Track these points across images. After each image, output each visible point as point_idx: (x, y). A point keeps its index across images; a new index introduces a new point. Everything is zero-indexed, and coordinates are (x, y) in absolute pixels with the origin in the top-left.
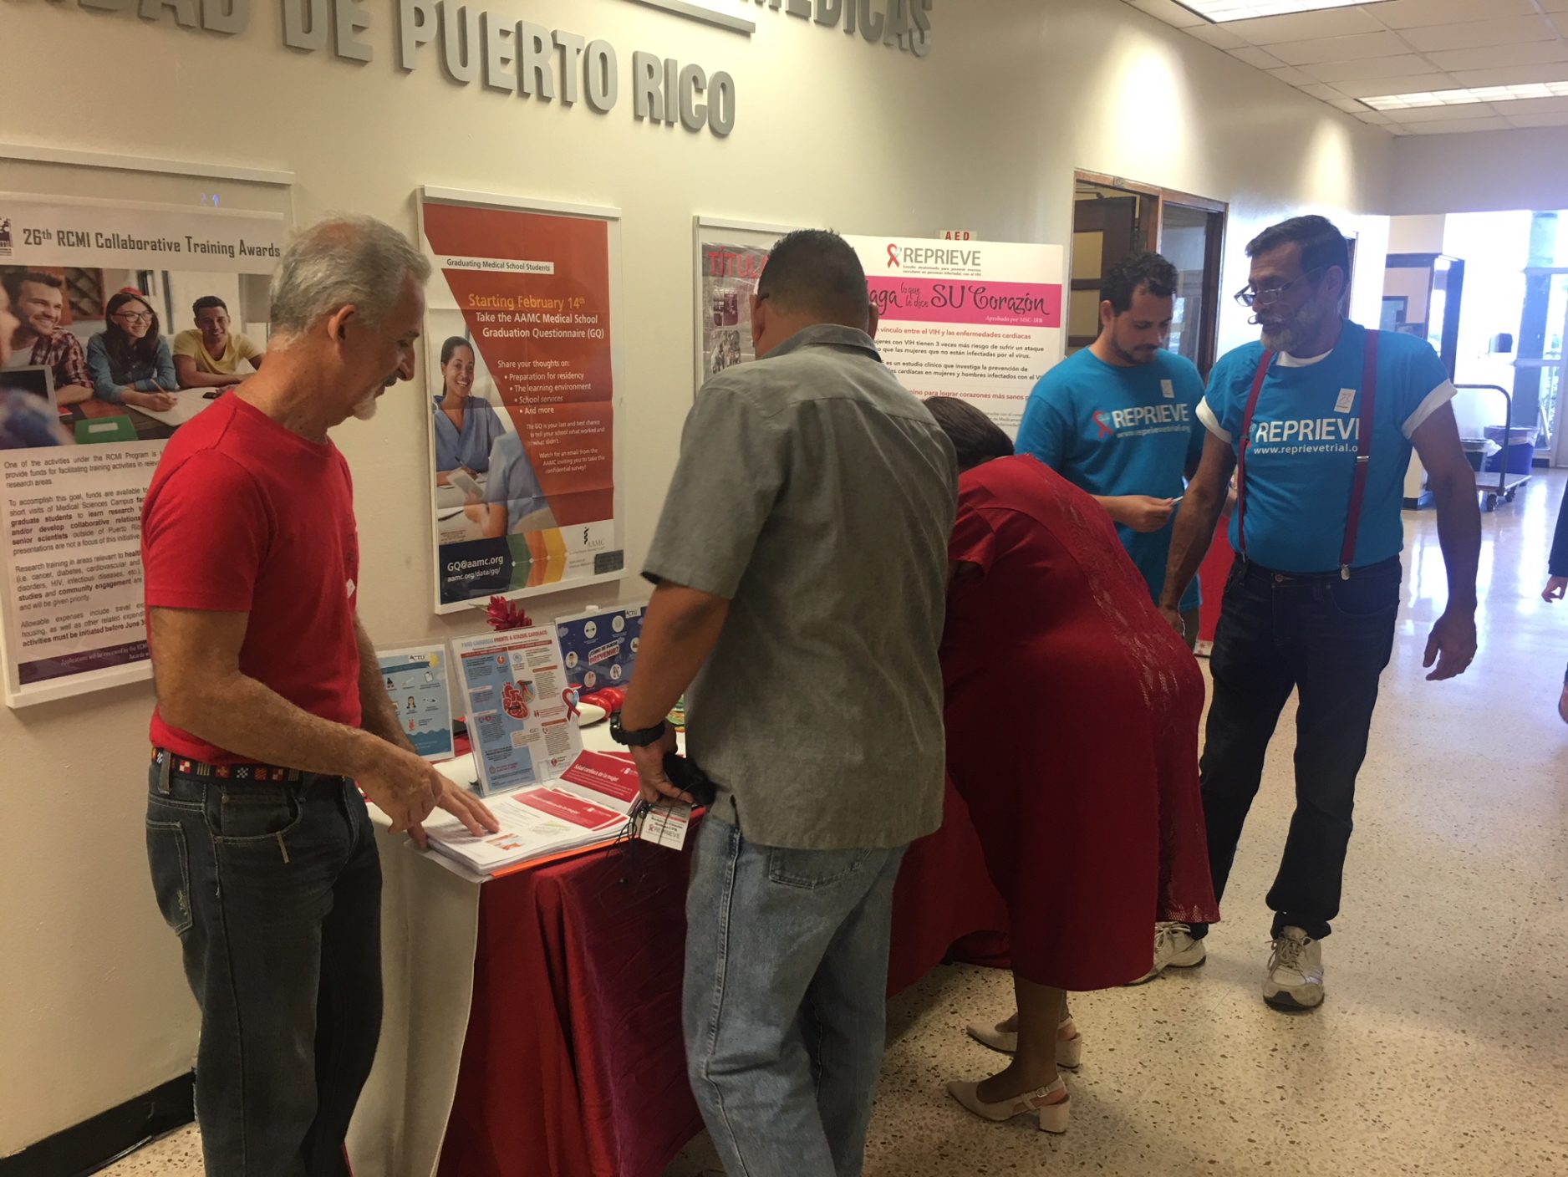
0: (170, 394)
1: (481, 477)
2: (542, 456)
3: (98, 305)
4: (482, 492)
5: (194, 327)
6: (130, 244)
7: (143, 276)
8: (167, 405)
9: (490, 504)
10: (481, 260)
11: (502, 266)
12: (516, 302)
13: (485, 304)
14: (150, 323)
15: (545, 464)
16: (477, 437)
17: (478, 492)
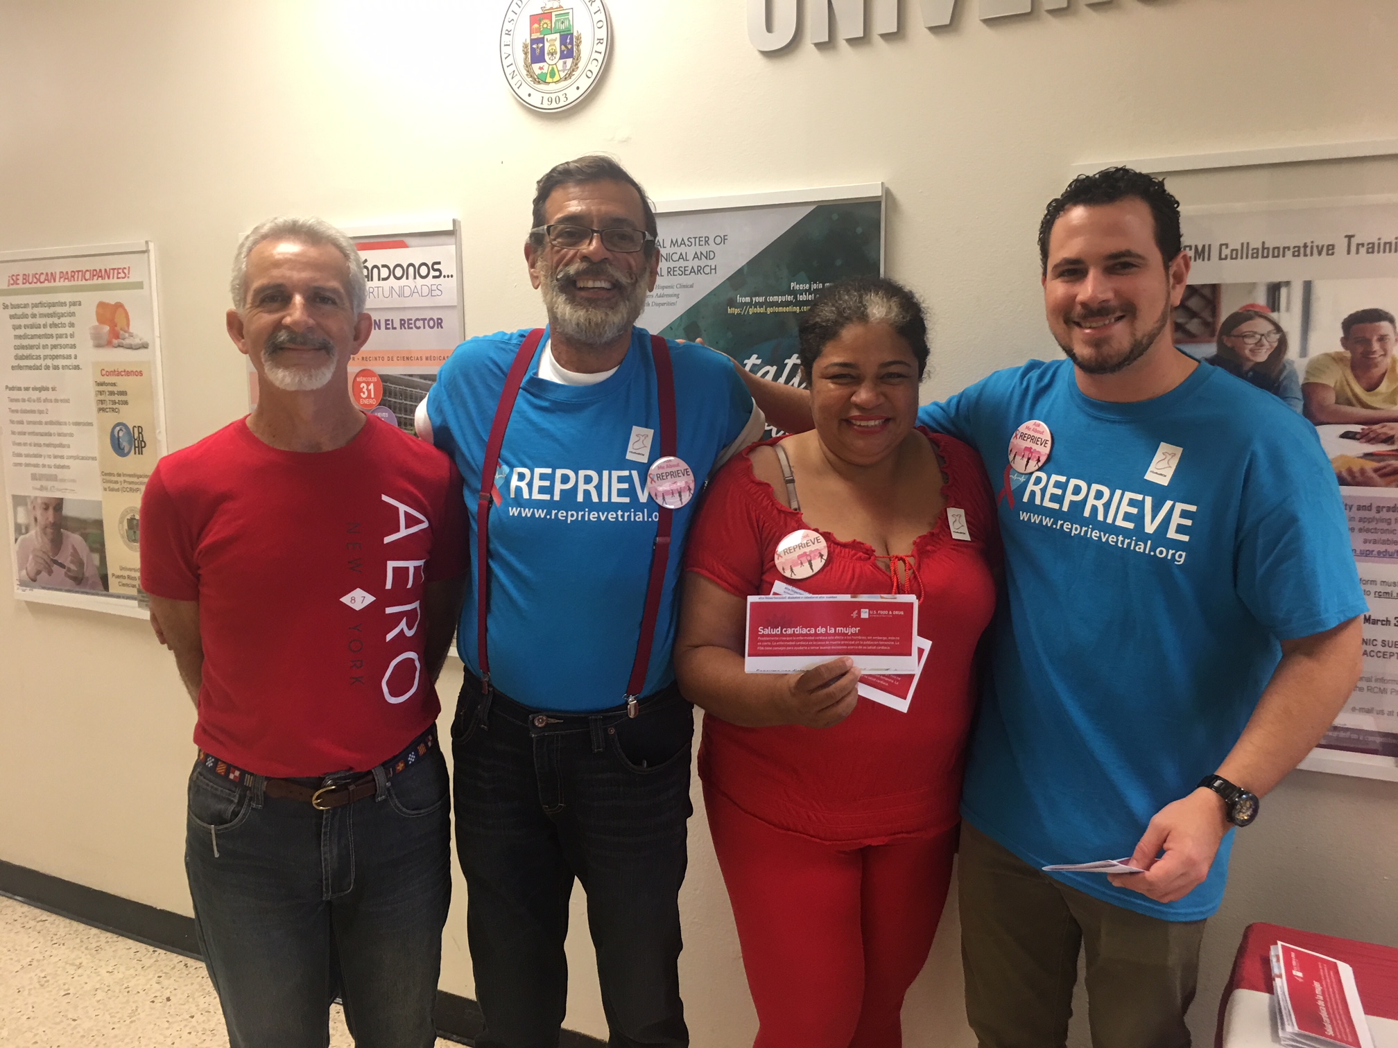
3: (1209, 326)
5: (1340, 349)
6: (1265, 252)
7: (1274, 290)
14: (1275, 345)
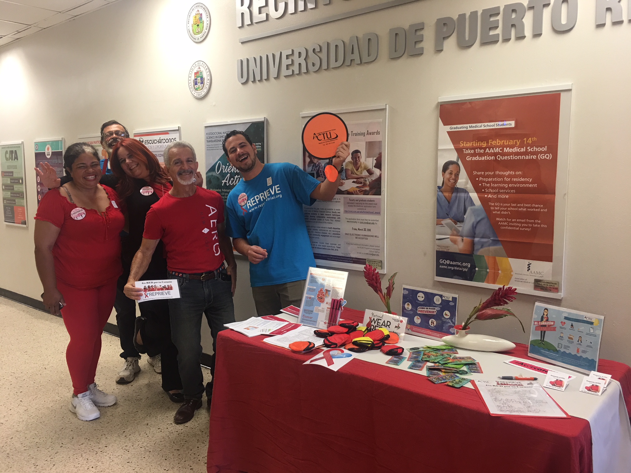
0: (343, 181)
1: (459, 224)
2: (498, 219)
4: (459, 231)
5: (351, 160)
8: (342, 184)
9: (464, 238)
10: (468, 125)
11: (480, 127)
12: (488, 143)
13: (469, 145)
15: (499, 223)
16: (458, 206)
17: (458, 231)
